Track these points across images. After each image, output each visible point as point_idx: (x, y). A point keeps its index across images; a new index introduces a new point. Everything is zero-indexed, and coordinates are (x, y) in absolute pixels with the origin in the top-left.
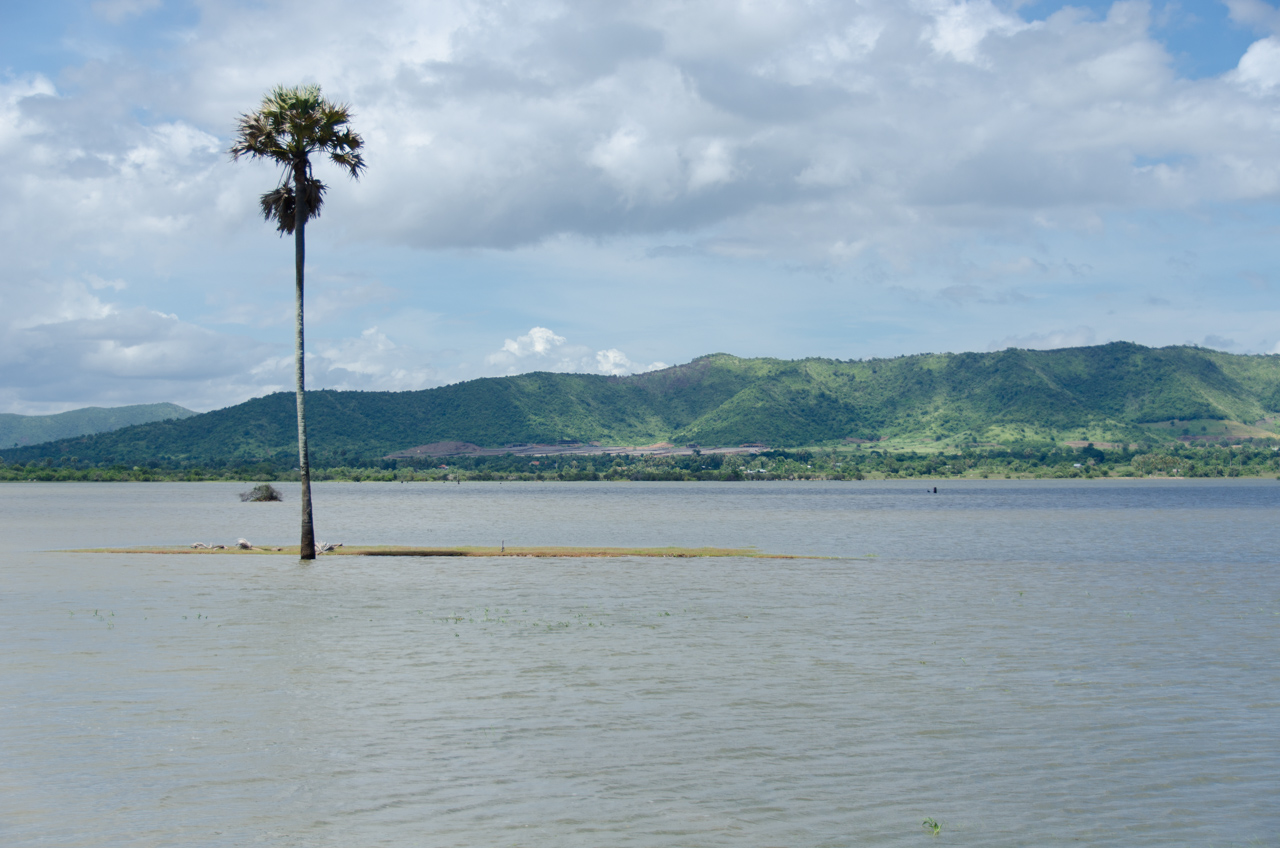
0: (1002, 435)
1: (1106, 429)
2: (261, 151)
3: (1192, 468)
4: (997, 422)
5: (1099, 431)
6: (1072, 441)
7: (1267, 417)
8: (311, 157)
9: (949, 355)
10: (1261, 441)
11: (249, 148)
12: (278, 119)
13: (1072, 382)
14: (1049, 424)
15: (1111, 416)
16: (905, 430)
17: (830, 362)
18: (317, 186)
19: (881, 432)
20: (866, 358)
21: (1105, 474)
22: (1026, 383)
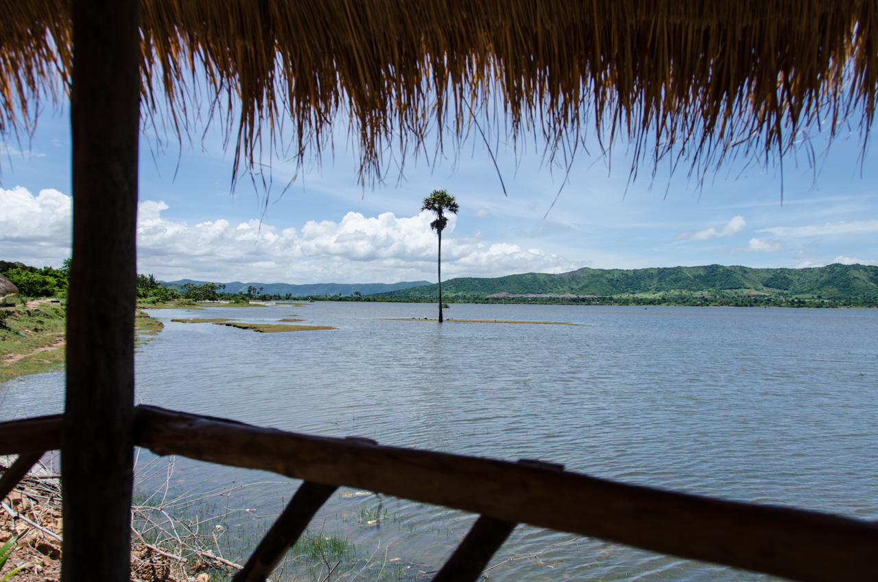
0: (675, 293)
1: (709, 291)
2: (430, 209)
3: (737, 304)
4: (673, 289)
5: (707, 292)
6: (698, 294)
7: (764, 288)
8: (443, 210)
9: (658, 268)
10: (761, 296)
11: (427, 208)
12: (434, 200)
13: (699, 277)
14: (690, 290)
15: (711, 287)
16: (644, 291)
17: (620, 270)
18: (445, 219)
19: (636, 291)
20: (632, 269)
21: (708, 305)
22: (683, 277)
